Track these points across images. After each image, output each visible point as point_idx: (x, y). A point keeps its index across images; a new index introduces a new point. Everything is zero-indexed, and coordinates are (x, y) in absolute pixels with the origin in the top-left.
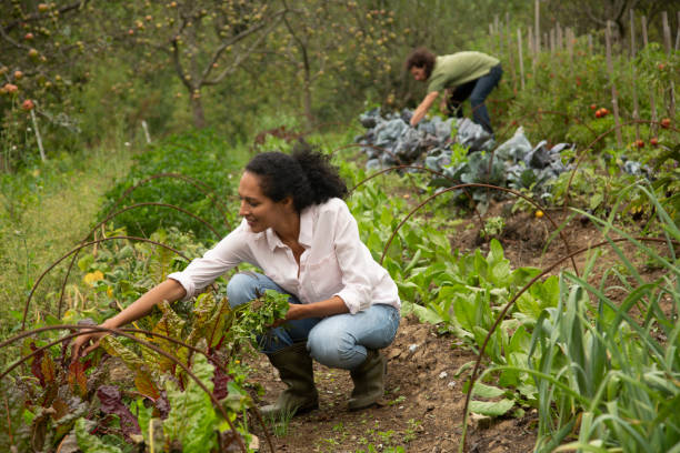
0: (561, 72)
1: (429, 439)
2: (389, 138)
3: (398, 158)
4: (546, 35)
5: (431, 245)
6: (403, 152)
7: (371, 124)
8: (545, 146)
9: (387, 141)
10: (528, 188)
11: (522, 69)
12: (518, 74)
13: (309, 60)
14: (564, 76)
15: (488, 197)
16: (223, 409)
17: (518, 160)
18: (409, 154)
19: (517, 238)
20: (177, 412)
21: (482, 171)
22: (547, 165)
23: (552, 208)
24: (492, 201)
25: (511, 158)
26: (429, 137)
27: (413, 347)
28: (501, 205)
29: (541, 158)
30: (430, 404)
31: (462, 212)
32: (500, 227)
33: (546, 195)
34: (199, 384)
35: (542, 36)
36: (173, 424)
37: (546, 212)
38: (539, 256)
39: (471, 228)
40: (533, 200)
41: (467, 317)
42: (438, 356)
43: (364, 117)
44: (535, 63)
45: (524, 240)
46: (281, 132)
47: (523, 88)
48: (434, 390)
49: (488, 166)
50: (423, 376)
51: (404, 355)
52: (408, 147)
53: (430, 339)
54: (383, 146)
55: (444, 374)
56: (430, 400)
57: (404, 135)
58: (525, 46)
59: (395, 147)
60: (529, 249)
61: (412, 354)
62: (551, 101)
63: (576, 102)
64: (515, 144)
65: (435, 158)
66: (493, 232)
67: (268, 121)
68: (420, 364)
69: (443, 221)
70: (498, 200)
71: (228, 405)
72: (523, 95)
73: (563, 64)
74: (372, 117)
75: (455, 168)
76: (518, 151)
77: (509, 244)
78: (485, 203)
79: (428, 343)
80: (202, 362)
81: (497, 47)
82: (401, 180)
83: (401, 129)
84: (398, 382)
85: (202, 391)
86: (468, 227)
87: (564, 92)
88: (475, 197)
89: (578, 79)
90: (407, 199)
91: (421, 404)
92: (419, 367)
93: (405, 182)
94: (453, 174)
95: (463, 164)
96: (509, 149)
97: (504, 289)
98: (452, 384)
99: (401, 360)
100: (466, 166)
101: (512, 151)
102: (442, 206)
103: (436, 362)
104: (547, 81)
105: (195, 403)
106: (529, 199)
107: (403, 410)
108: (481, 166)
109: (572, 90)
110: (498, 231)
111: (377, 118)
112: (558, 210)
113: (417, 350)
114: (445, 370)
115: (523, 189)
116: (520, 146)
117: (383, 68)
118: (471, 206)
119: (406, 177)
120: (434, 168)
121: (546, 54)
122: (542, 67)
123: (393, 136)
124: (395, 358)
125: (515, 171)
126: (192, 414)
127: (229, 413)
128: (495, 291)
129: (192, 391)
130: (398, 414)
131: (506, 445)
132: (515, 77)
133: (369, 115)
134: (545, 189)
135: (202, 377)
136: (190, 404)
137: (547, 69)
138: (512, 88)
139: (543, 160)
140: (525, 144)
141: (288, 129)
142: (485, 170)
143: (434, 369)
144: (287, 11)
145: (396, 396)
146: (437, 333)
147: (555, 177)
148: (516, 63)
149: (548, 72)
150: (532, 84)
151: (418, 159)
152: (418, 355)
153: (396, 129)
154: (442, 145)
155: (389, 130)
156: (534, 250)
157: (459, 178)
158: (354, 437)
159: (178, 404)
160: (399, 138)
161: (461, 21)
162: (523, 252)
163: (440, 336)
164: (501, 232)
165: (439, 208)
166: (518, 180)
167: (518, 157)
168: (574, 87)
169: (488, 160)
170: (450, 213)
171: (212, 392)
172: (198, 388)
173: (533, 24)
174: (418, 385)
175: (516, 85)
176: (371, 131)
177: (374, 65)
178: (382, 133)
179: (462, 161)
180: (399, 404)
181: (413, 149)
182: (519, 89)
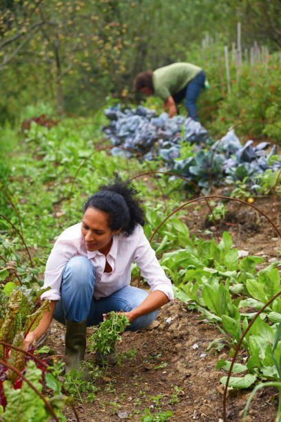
0: (259, 82)
1: (189, 402)
2: (129, 130)
3: (137, 148)
4: (246, 50)
5: (174, 231)
6: (141, 143)
7: (113, 117)
8: (252, 145)
9: (127, 133)
10: (241, 180)
11: (228, 77)
12: (226, 80)
13: (61, 60)
14: (261, 85)
15: (210, 184)
16: (50, 407)
17: (230, 153)
18: (145, 145)
19: (236, 222)
20: (13, 407)
21: (206, 165)
22: (253, 159)
23: (259, 196)
24: (213, 188)
25: (224, 151)
26: (160, 131)
27: (169, 320)
28: (220, 191)
29: (248, 154)
30: (187, 371)
31: (190, 196)
32: (223, 213)
33: (256, 186)
34: (30, 385)
35: (243, 51)
36: (9, 416)
37: (255, 199)
38: (252, 236)
39: (198, 210)
40: (246, 190)
41: (212, 301)
42: (190, 329)
43: (108, 111)
44: (239, 73)
45: (241, 223)
46: (42, 120)
47: (229, 92)
48: (189, 359)
49: (210, 161)
50: (179, 345)
51: (162, 326)
52: (145, 139)
53: (181, 313)
54: (125, 137)
55: (196, 346)
56: (187, 367)
57: (140, 129)
58: (230, 58)
59: (134, 137)
60: (246, 231)
61: (168, 325)
62: (251, 104)
63: (272, 108)
64: (228, 141)
65: (167, 151)
66: (218, 217)
67: (31, 110)
68: (176, 335)
69: (177, 204)
70: (217, 186)
71: (54, 404)
72: (230, 98)
73: (260, 76)
74: (113, 112)
75: (184, 162)
76: (230, 146)
77: (230, 226)
78: (207, 189)
79: (180, 317)
80: (32, 367)
81: (209, 58)
82: (140, 166)
83: (138, 123)
84: (159, 349)
85: (33, 391)
86: (197, 208)
87: (262, 98)
88: (200, 184)
89: (272, 87)
90: (146, 182)
91: (180, 371)
92: (175, 338)
93: (144, 167)
94: (183, 166)
95: (190, 159)
96: (223, 145)
97: (234, 272)
98: (203, 355)
99: (159, 330)
100: (193, 160)
101: (225, 146)
102: (175, 189)
103: (188, 334)
104: (247, 87)
105: (28, 401)
106: (243, 189)
107: (167, 374)
108: (205, 161)
109: (268, 96)
110: (222, 216)
111: (118, 113)
112: (264, 198)
113: (172, 322)
114: (197, 341)
115: (238, 182)
116: (232, 142)
117: (119, 70)
118: (197, 190)
119: (144, 164)
120: (166, 158)
121: (246, 66)
122: (244, 77)
123: (132, 129)
124: (155, 328)
125: (230, 164)
126: (26, 410)
127: (55, 410)
128: (228, 273)
129: (26, 391)
130: (163, 378)
131: (253, 414)
132: (223, 83)
133: (112, 109)
134: (255, 182)
135: (33, 380)
136: (24, 402)
137: (248, 78)
138: (220, 91)
139: (250, 155)
140: (235, 141)
141: (47, 117)
142: (207, 163)
143: (187, 340)
144: (44, 23)
145: (159, 362)
146: (186, 309)
147: (261, 171)
148: (223, 72)
149: (249, 81)
150: (236, 89)
151: (152, 149)
152: (173, 327)
153: (134, 123)
154: (171, 139)
155: (129, 124)
156: (249, 231)
157: (188, 170)
158: (131, 398)
159: (13, 399)
160: (137, 131)
161: (174, 28)
162: (241, 233)
163: (189, 311)
164: (224, 218)
165: (172, 191)
166: (233, 173)
167: (230, 152)
168: (269, 93)
169: (210, 156)
170: (181, 196)
171: (40, 392)
172: (30, 390)
173: (236, 42)
174: (176, 353)
175: (224, 89)
176: (114, 122)
177: (112, 66)
178: (124, 127)
179: (189, 156)
180: (162, 369)
181: (149, 141)
182: (226, 92)
